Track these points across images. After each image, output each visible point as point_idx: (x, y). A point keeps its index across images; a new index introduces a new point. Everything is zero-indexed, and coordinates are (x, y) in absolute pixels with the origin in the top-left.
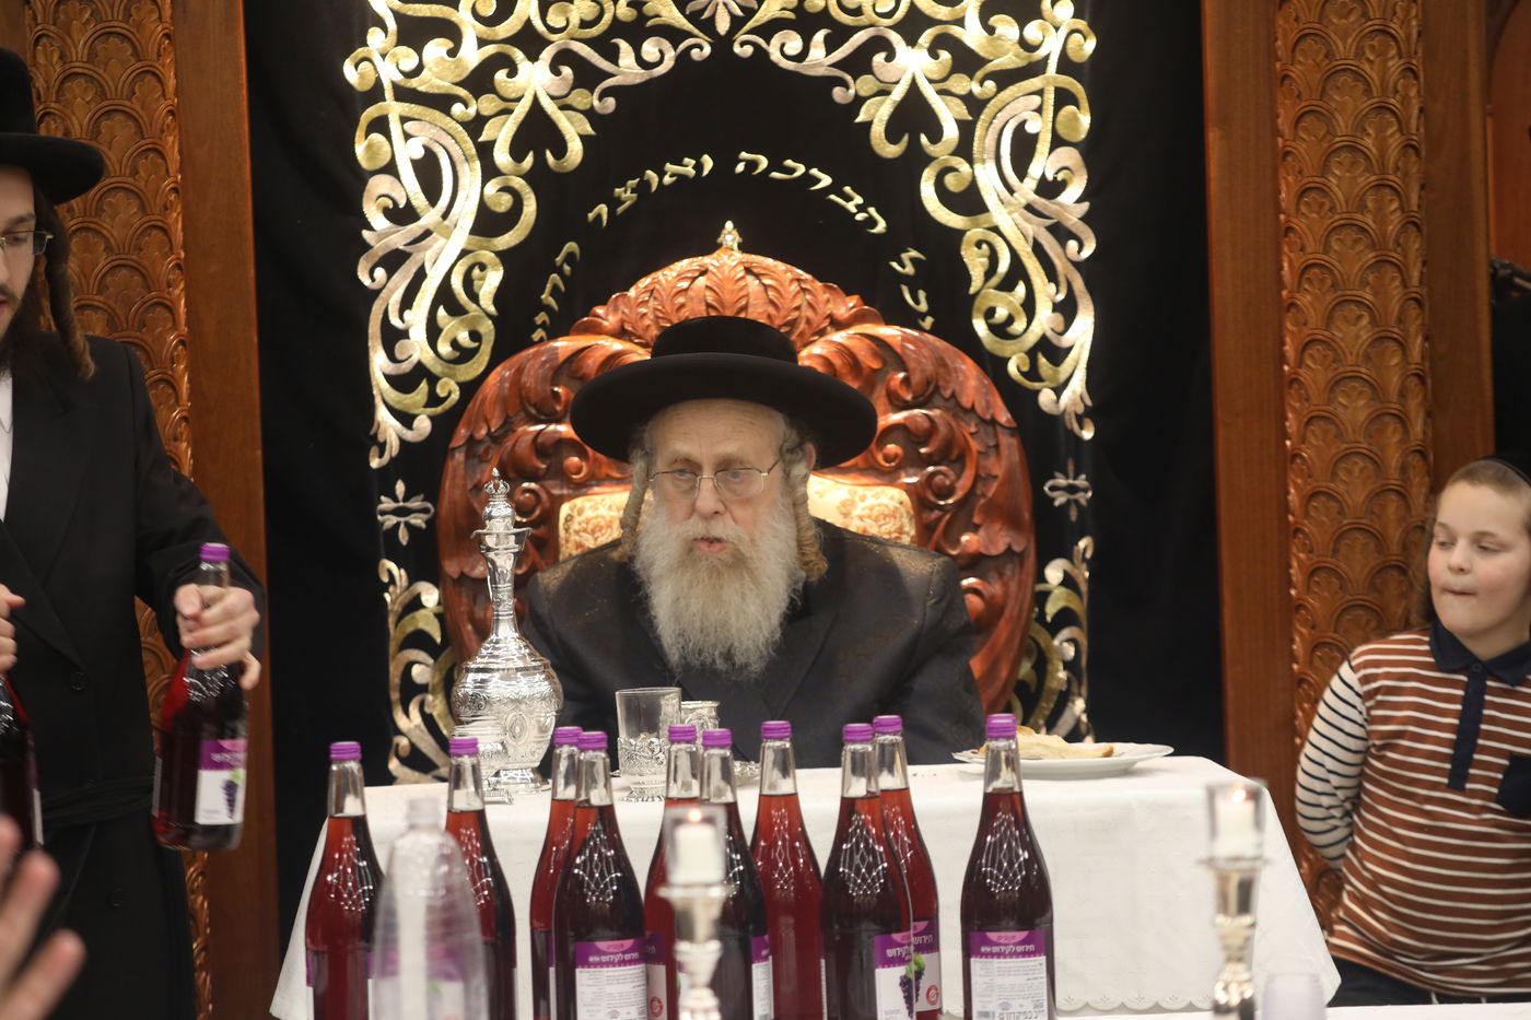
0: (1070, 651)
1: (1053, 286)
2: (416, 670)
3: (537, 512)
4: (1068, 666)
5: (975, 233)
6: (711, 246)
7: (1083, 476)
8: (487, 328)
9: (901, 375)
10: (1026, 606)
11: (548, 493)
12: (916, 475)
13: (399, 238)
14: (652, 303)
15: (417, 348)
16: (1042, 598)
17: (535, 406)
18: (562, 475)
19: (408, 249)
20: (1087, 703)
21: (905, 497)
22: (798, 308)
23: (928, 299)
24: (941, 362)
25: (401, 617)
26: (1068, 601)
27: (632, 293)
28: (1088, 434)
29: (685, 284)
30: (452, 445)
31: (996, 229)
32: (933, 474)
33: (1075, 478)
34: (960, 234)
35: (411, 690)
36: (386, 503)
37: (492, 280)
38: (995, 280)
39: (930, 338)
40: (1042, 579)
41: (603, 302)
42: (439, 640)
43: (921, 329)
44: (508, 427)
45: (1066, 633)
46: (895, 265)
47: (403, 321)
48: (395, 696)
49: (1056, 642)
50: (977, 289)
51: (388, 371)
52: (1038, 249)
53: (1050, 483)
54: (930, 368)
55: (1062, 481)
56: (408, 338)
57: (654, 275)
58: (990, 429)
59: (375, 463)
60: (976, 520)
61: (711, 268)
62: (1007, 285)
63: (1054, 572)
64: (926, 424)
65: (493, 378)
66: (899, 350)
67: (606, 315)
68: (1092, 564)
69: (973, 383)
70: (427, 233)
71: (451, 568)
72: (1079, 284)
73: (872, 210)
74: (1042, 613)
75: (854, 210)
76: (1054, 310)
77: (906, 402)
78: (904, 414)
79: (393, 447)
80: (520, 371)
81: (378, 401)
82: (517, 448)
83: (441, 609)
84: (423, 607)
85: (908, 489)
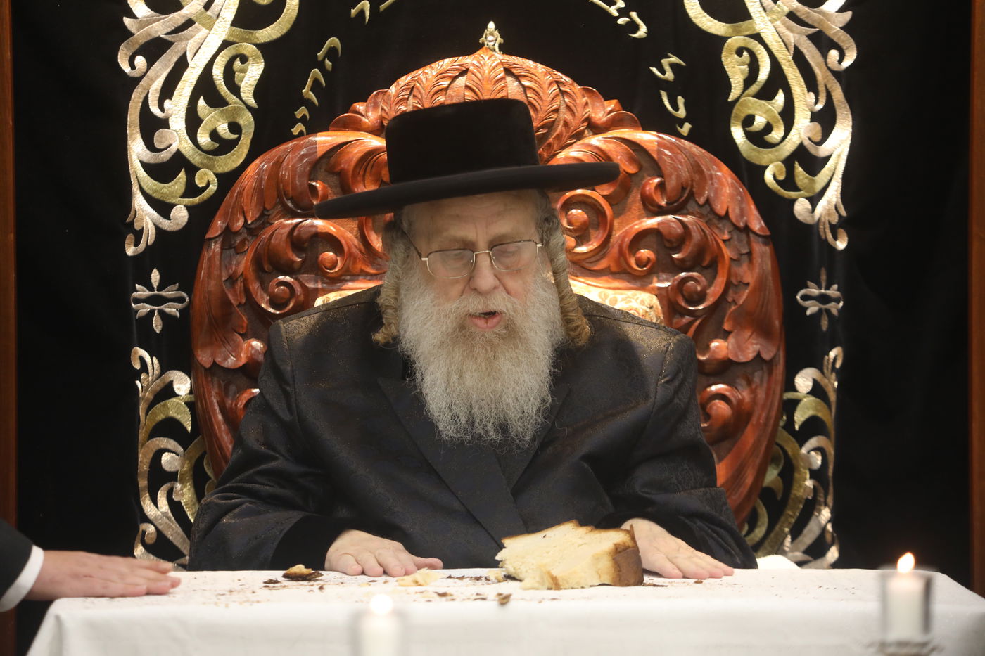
0: (817, 460)
1: (812, 95)
2: (166, 457)
3: (291, 305)
4: (814, 474)
5: (736, 41)
6: (472, 45)
7: (835, 286)
8: (247, 120)
9: (657, 180)
10: (773, 413)
11: (303, 286)
12: (667, 280)
13: (161, 27)
14: (411, 100)
15: (176, 138)
16: (792, 405)
17: (292, 199)
18: (317, 269)
19: (169, 38)
20: (832, 512)
21: (655, 301)
22: (556, 111)
23: (686, 105)
24: (697, 168)
25: (151, 405)
26: (817, 410)
27: (393, 90)
28: (841, 245)
29: (445, 83)
30: (207, 236)
31: (757, 37)
32: (685, 280)
33: (827, 288)
34: (722, 40)
35: (159, 477)
36: (141, 292)
37: (253, 73)
38: (755, 88)
39: (687, 144)
40: (791, 387)
41: (364, 99)
42: (189, 429)
43: (679, 136)
44: (264, 220)
45: (813, 442)
46: (654, 70)
47: (162, 109)
48: (143, 483)
49: (804, 451)
50: (736, 96)
51: (145, 160)
52: (799, 58)
53: (802, 292)
54: (685, 174)
55: (814, 291)
56: (169, 128)
57: (414, 73)
58: (744, 236)
59: (130, 251)
60: (727, 326)
61: (471, 68)
62: (766, 93)
63: (804, 381)
64: (680, 230)
65: (251, 170)
66: (655, 156)
67: (368, 112)
68: (842, 374)
69: (727, 190)
70: (189, 23)
71: (204, 357)
72: (838, 94)
73: (634, 15)
74: (791, 421)
75: (616, 14)
76: (812, 120)
77: (660, 207)
78: (659, 219)
79: (150, 235)
80: (278, 164)
81: (135, 188)
82: (272, 241)
83: (192, 398)
84: (176, 395)
85: (659, 293)
